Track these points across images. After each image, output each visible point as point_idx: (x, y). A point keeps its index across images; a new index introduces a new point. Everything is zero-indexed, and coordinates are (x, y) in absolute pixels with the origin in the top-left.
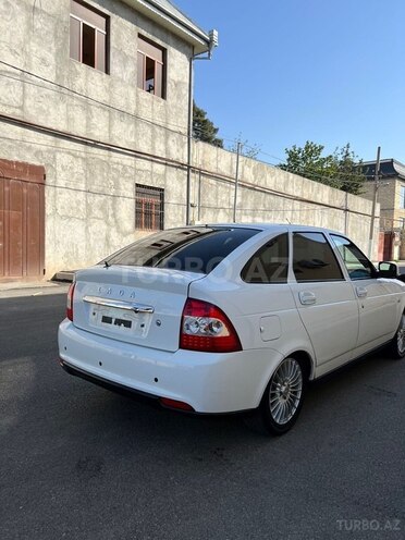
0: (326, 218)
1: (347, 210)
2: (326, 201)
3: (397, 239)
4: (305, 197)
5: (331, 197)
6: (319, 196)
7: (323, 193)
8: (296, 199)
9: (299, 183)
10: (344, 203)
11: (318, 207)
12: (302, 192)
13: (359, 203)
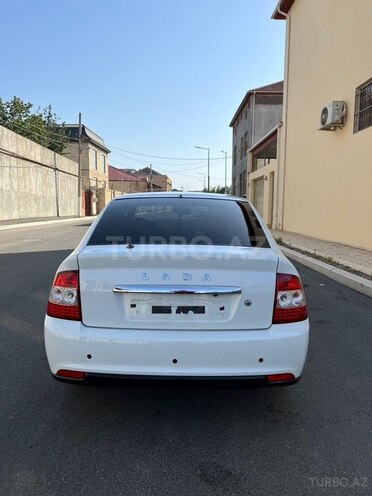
0: (39, 175)
1: (56, 169)
2: (38, 160)
3: (94, 196)
4: (21, 154)
5: (42, 156)
6: (32, 154)
7: (36, 151)
8: (13, 155)
9: (14, 138)
10: (53, 163)
11: (33, 165)
12: (17, 149)
13: (64, 163)
